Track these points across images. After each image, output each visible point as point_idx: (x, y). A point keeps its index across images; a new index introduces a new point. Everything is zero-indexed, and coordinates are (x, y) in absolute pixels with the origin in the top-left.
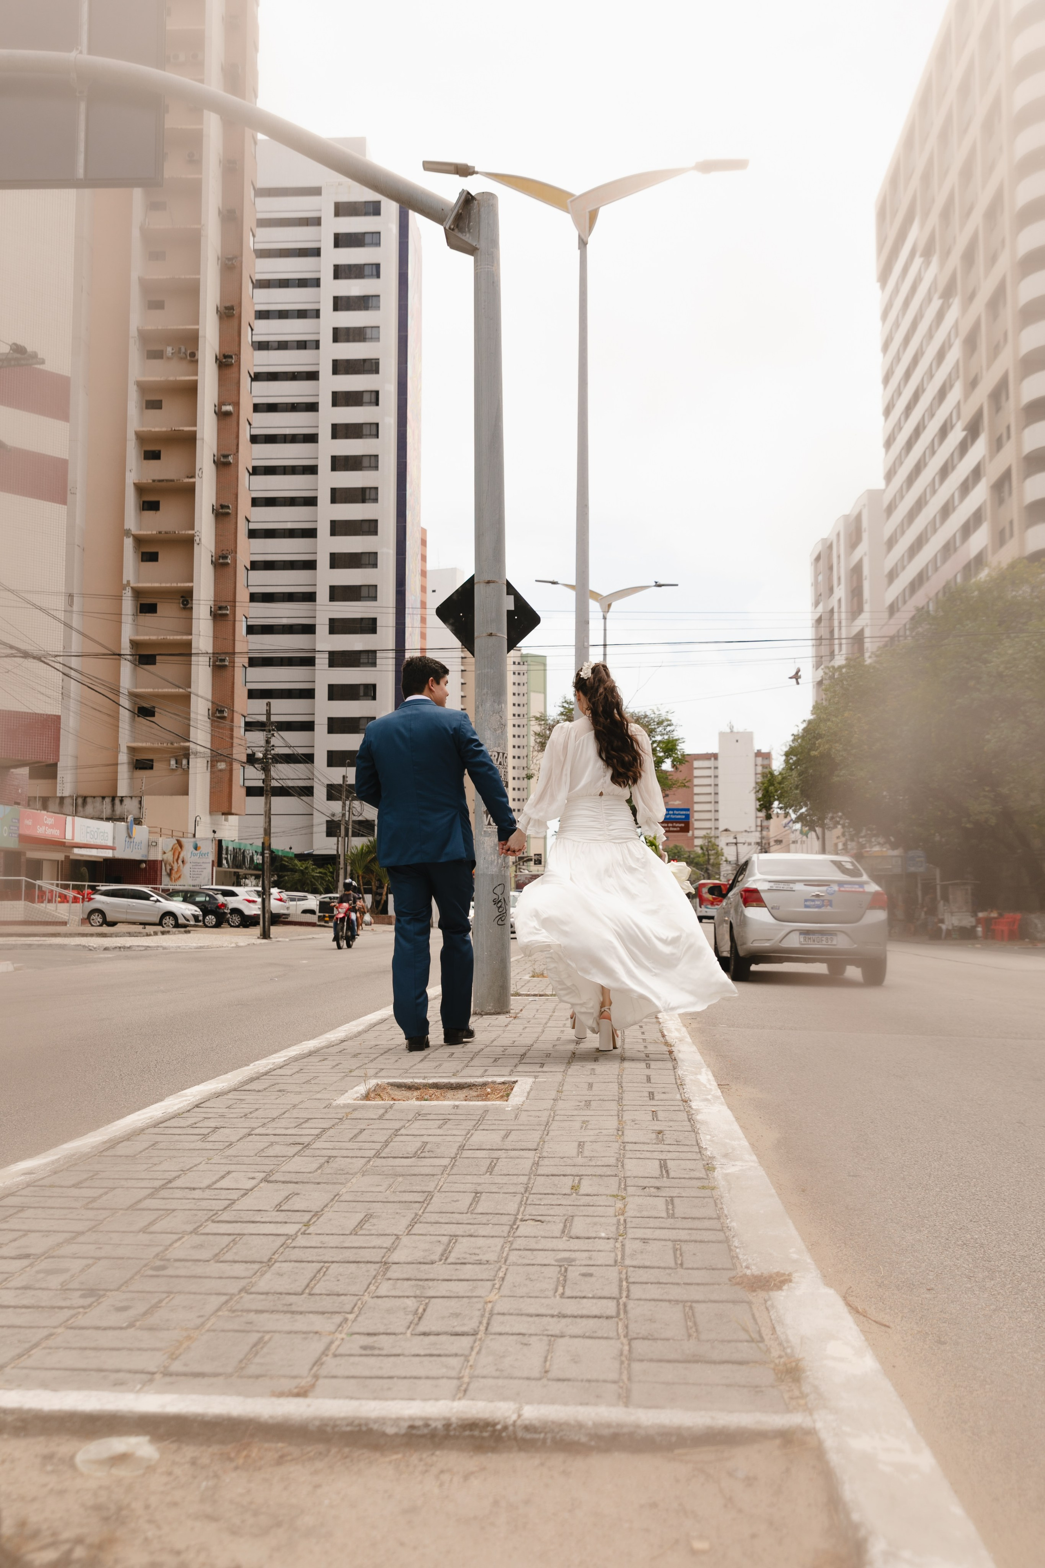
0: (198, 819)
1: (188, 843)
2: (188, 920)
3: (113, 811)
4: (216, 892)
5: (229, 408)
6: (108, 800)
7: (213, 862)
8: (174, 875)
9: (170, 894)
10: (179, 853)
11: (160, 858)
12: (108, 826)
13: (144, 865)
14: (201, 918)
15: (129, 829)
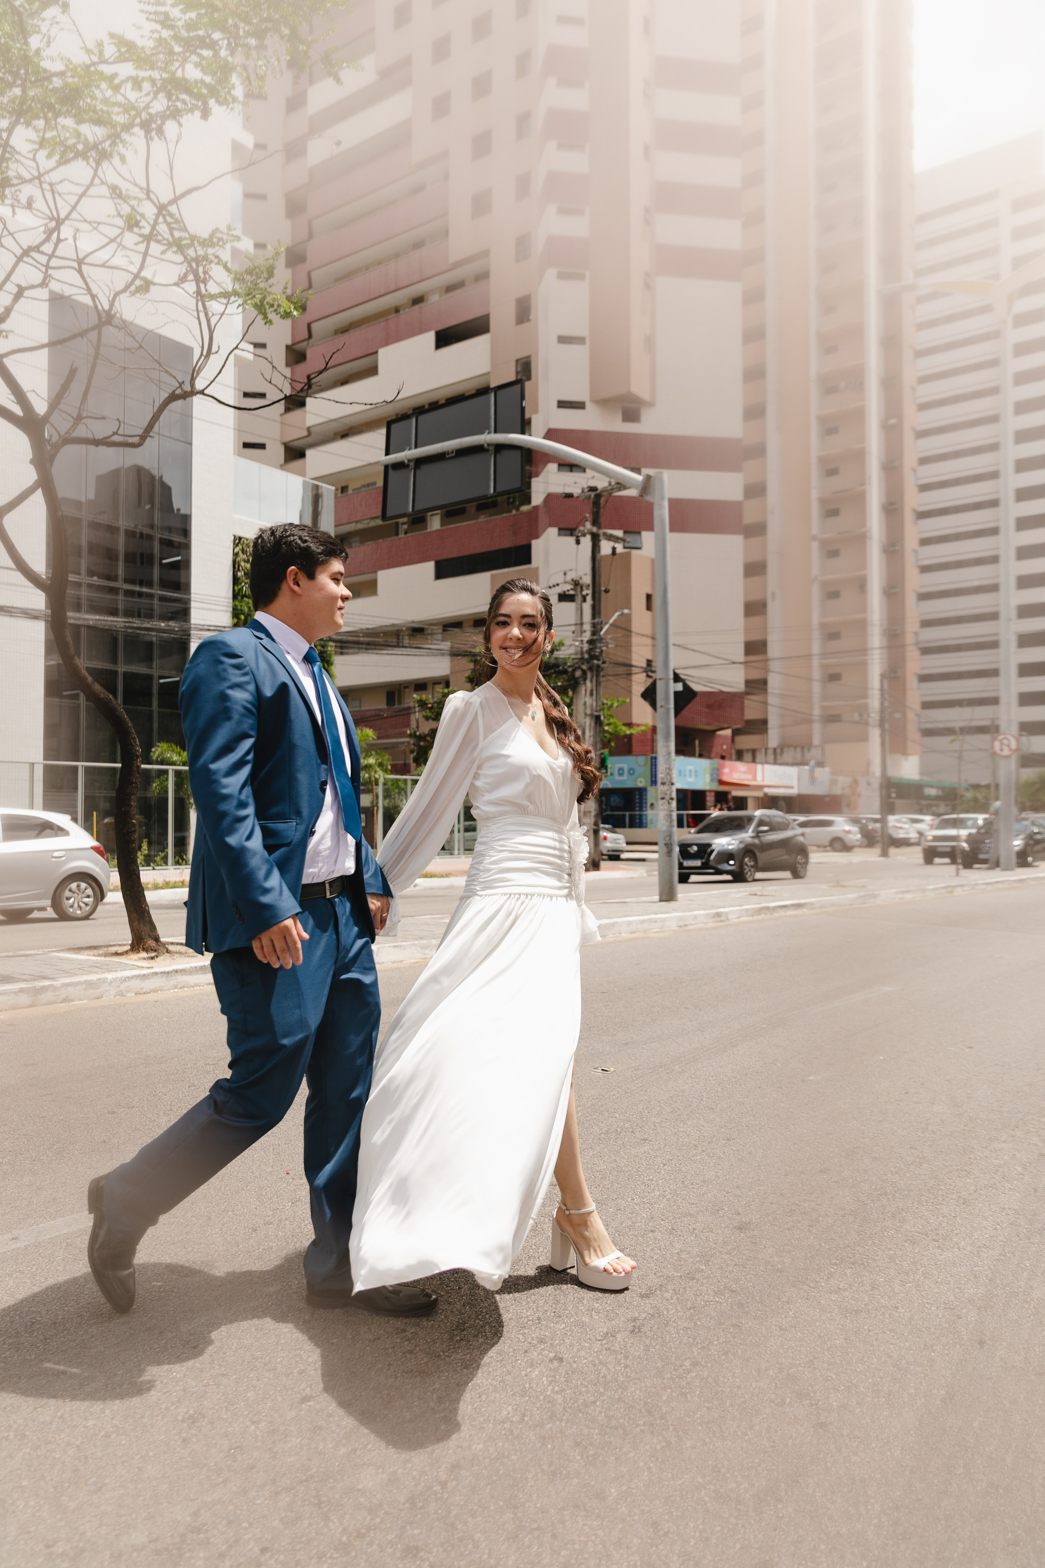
1: (862, 781)
3: (802, 757)
5: (893, 421)
6: (799, 750)
8: (852, 806)
10: (856, 789)
12: (793, 771)
13: (827, 799)
15: (812, 771)
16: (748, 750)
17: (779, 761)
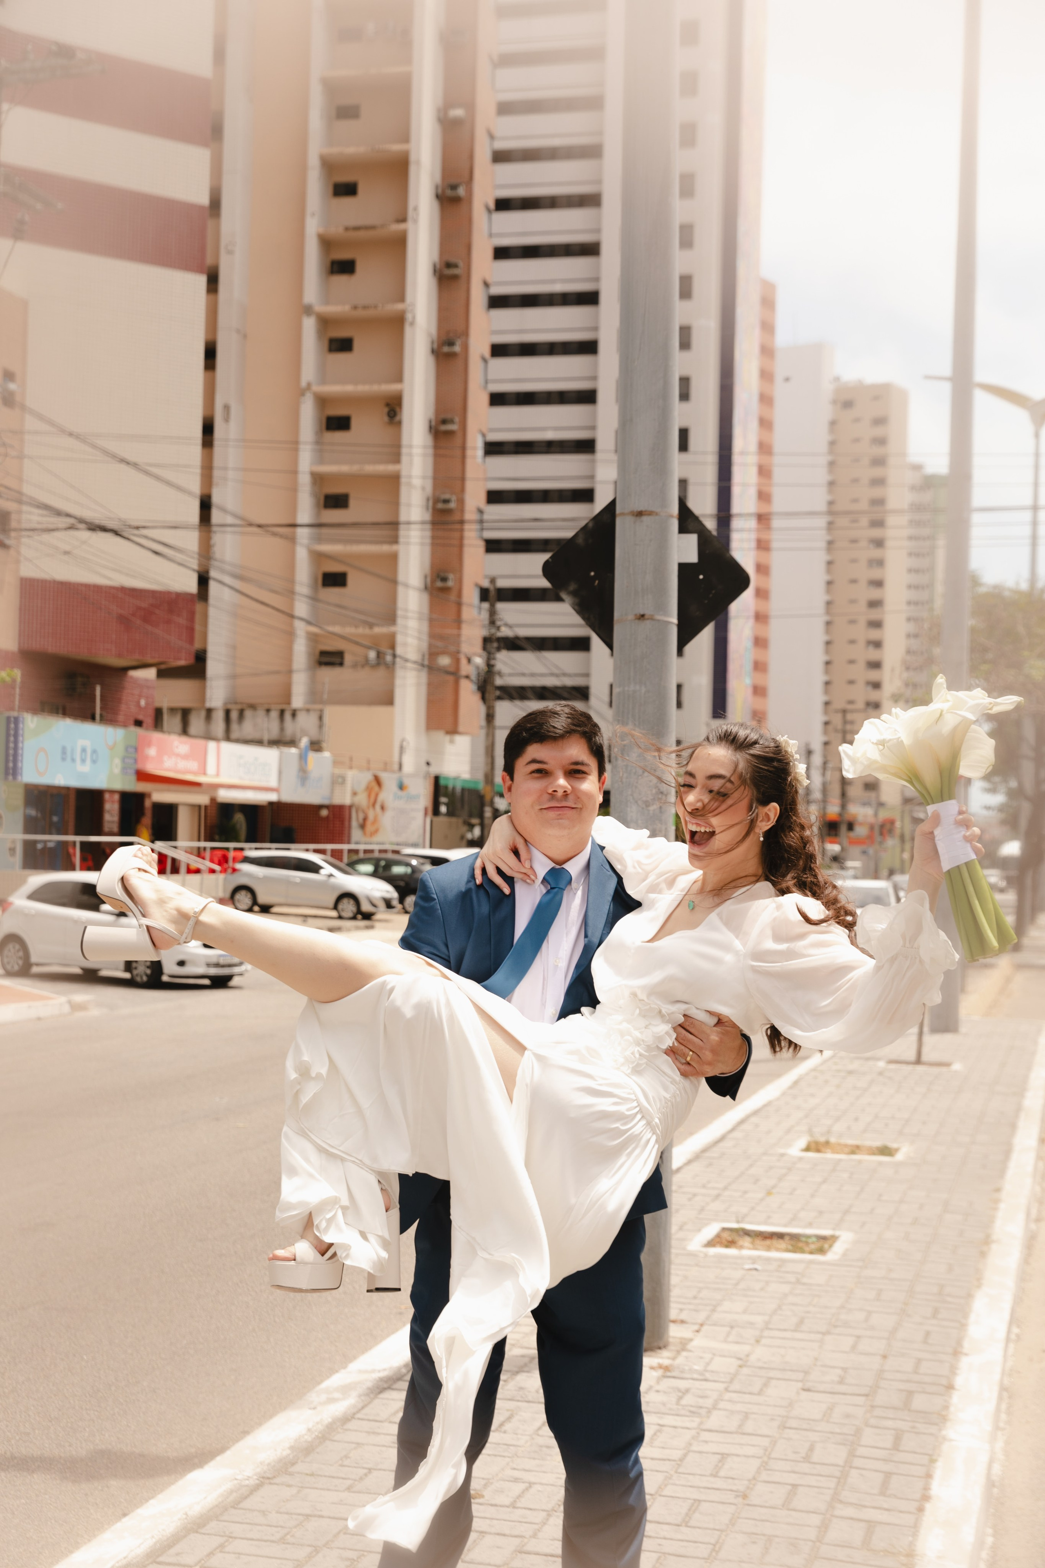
0: (405, 744)
1: (389, 781)
2: (374, 906)
3: (282, 729)
4: (422, 860)
5: (459, 113)
6: (274, 714)
7: (426, 810)
8: (369, 828)
9: (351, 865)
10: (377, 795)
11: (347, 801)
12: (271, 755)
13: (324, 813)
14: (395, 903)
15: (303, 758)
16: (172, 710)
17: (234, 735)
